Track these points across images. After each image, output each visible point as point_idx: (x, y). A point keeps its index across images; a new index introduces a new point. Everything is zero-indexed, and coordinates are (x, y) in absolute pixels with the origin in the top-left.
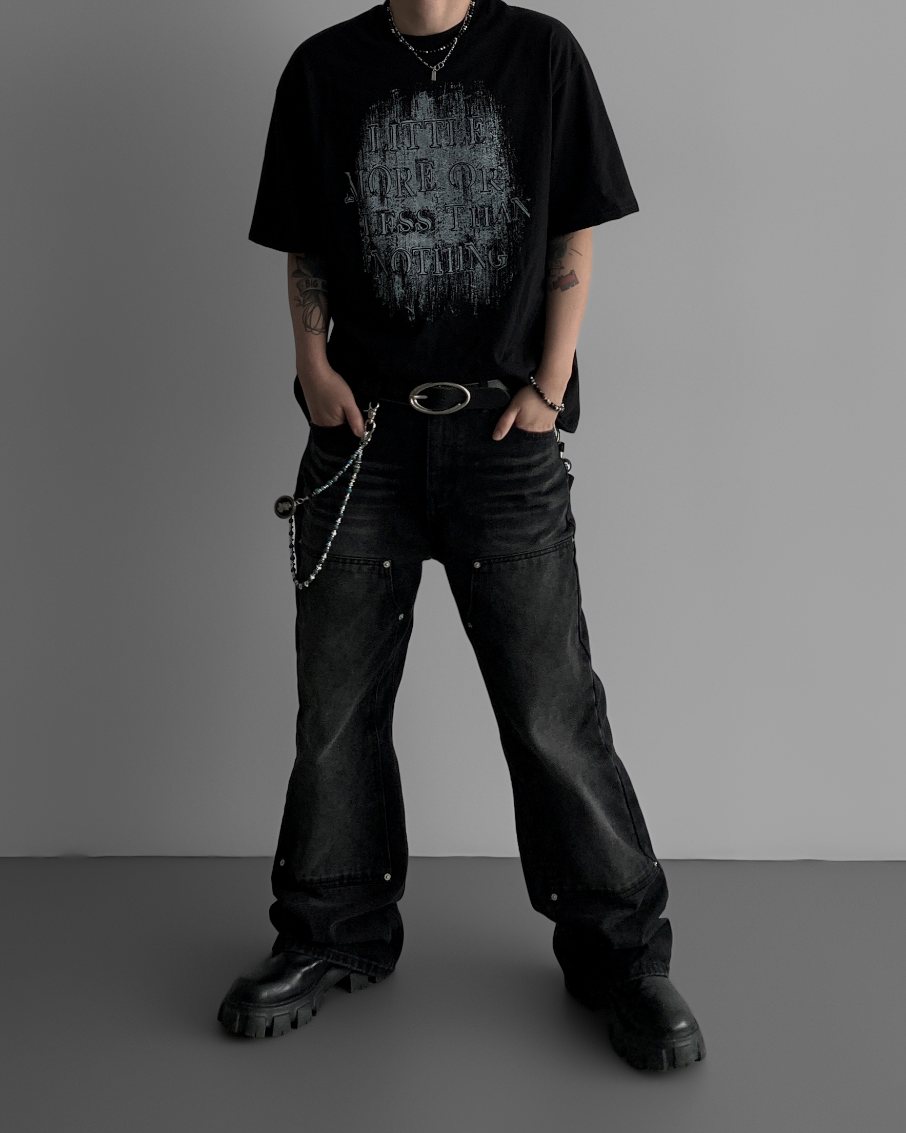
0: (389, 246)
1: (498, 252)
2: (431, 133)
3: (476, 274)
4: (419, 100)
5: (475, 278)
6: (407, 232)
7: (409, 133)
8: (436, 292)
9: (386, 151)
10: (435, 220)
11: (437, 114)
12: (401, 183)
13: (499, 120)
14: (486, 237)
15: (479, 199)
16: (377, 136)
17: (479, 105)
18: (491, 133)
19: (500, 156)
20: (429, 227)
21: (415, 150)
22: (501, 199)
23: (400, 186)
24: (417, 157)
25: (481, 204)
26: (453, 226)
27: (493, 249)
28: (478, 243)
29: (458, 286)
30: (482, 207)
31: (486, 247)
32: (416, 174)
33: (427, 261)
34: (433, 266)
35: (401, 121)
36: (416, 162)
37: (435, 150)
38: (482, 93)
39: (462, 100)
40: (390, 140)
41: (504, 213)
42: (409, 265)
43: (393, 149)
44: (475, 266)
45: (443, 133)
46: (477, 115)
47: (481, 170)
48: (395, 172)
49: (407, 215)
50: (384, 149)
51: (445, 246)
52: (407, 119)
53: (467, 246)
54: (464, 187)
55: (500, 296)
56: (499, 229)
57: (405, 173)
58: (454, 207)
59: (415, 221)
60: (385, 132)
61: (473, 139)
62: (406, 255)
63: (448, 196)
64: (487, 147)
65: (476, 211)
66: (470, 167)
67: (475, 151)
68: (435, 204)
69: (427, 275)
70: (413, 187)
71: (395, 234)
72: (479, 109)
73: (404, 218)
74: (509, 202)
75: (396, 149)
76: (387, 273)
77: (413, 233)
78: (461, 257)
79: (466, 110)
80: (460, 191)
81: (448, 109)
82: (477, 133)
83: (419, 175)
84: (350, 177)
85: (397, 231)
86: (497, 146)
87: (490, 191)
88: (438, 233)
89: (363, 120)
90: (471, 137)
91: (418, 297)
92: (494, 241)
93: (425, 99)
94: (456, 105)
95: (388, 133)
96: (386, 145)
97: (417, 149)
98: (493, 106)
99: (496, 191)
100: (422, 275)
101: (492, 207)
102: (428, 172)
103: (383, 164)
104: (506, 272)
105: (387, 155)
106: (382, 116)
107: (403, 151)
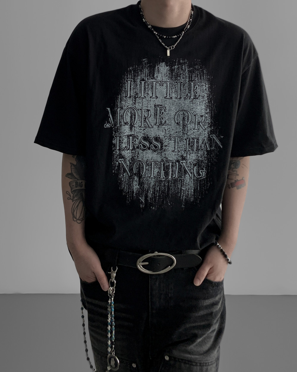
0: (132, 157)
1: (200, 168)
2: (166, 89)
3: (185, 181)
4: (160, 67)
5: (185, 183)
6: (145, 149)
7: (152, 88)
8: (159, 190)
9: (137, 97)
10: (163, 144)
11: (171, 77)
13: (208, 85)
14: (193, 157)
15: (192, 134)
16: (132, 88)
17: (198, 75)
18: (203, 93)
19: (207, 108)
20: (159, 148)
21: (155, 99)
22: (205, 135)
23: (143, 120)
24: (156, 103)
25: (192, 136)
26: (174, 149)
27: (197, 166)
28: (188, 161)
29: (174, 188)
30: (193, 139)
31: (192, 164)
32: (154, 114)
33: (156, 170)
34: (159, 173)
35: (148, 79)
36: (155, 106)
37: (168, 100)
38: (199, 67)
39: (187, 70)
40: (140, 91)
41: (205, 143)
42: (144, 171)
43: (141, 97)
44: (185, 175)
45: (174, 90)
46: (196, 81)
47: (195, 115)
48: (141, 111)
49: (146, 138)
50: (135, 96)
51: (168, 161)
52: (152, 79)
53: (182, 163)
54: (183, 125)
56: (202, 153)
57: (147, 113)
58: (175, 137)
59: (151, 143)
61: (192, 96)
62: (143, 164)
63: (173, 130)
64: (200, 101)
65: (189, 141)
66: (188, 113)
67: (192, 103)
68: (164, 134)
69: (155, 178)
70: (151, 122)
71: (137, 150)
72: (197, 77)
73: (144, 140)
74: (209, 137)
75: (144, 97)
76: (129, 174)
77: (149, 151)
78: (177, 169)
79: (189, 77)
80: (181, 127)
81: (178, 76)
82: (195, 92)
83: (156, 115)
84: (110, 111)
85: (139, 148)
87: (199, 129)
88: (164, 153)
89: (123, 76)
90: (191, 95)
91: (148, 192)
92: (198, 160)
93: (164, 67)
94: (183, 73)
95: (138, 86)
96: (137, 94)
97: (156, 98)
98: (206, 76)
99: (202, 129)
100: (152, 178)
101: (199, 139)
102: (161, 114)
103: (134, 106)
104: (205, 182)
105: (137, 100)
106: (136, 75)
107: (147, 99)
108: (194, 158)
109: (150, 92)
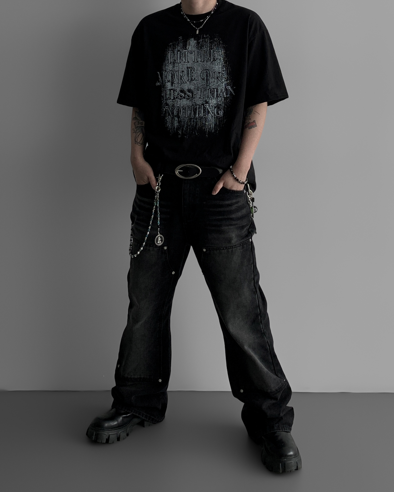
0: (173, 105)
1: (219, 109)
2: (194, 56)
3: (208, 118)
4: (190, 42)
5: (208, 120)
6: (182, 99)
7: (185, 56)
8: (190, 125)
10: (193, 94)
11: (198, 48)
12: (180, 77)
13: (224, 51)
14: (214, 102)
15: (213, 85)
16: (171, 57)
17: (216, 44)
18: (220, 57)
19: (223, 67)
20: (190, 97)
23: (180, 78)
24: (188, 66)
25: (213, 87)
26: (200, 97)
27: (217, 108)
28: (210, 104)
30: (214, 89)
31: (214, 107)
34: (191, 114)
35: (182, 50)
36: (187, 68)
37: (196, 63)
38: (217, 39)
39: (208, 42)
40: (177, 58)
41: (223, 92)
42: (181, 113)
43: (178, 62)
44: (208, 115)
45: (199, 56)
46: (214, 49)
47: (214, 72)
48: (178, 72)
49: (182, 91)
50: (174, 62)
51: (196, 105)
52: (185, 50)
53: (205, 105)
54: (207, 80)
55: (219, 129)
56: (221, 99)
57: (182, 73)
58: (202, 88)
59: (185, 94)
60: (175, 55)
61: (212, 59)
62: (181, 109)
63: (200, 83)
64: (218, 62)
65: (211, 90)
66: (210, 71)
67: (212, 64)
68: (194, 87)
69: (188, 117)
70: (185, 79)
71: (176, 99)
72: (216, 46)
73: (181, 92)
74: (226, 88)
75: (180, 62)
76: (172, 116)
77: (184, 99)
78: (202, 110)
79: (210, 46)
80: (205, 81)
81: (202, 46)
82: (214, 56)
83: (188, 74)
84: (159, 74)
85: (177, 98)
86: (222, 62)
87: (218, 82)
88: (194, 99)
89: (166, 49)
90: (211, 58)
91: (183, 127)
92: (218, 104)
93: (193, 41)
94: (206, 44)
95: (176, 55)
96: (175, 60)
97: (188, 63)
98: (222, 45)
99: (220, 82)
100: (186, 117)
101: (218, 89)
102: (192, 73)
103: (173, 69)
104: (222, 119)
105: (175, 65)
106: (174, 48)
107: (182, 63)
109: (184, 59)
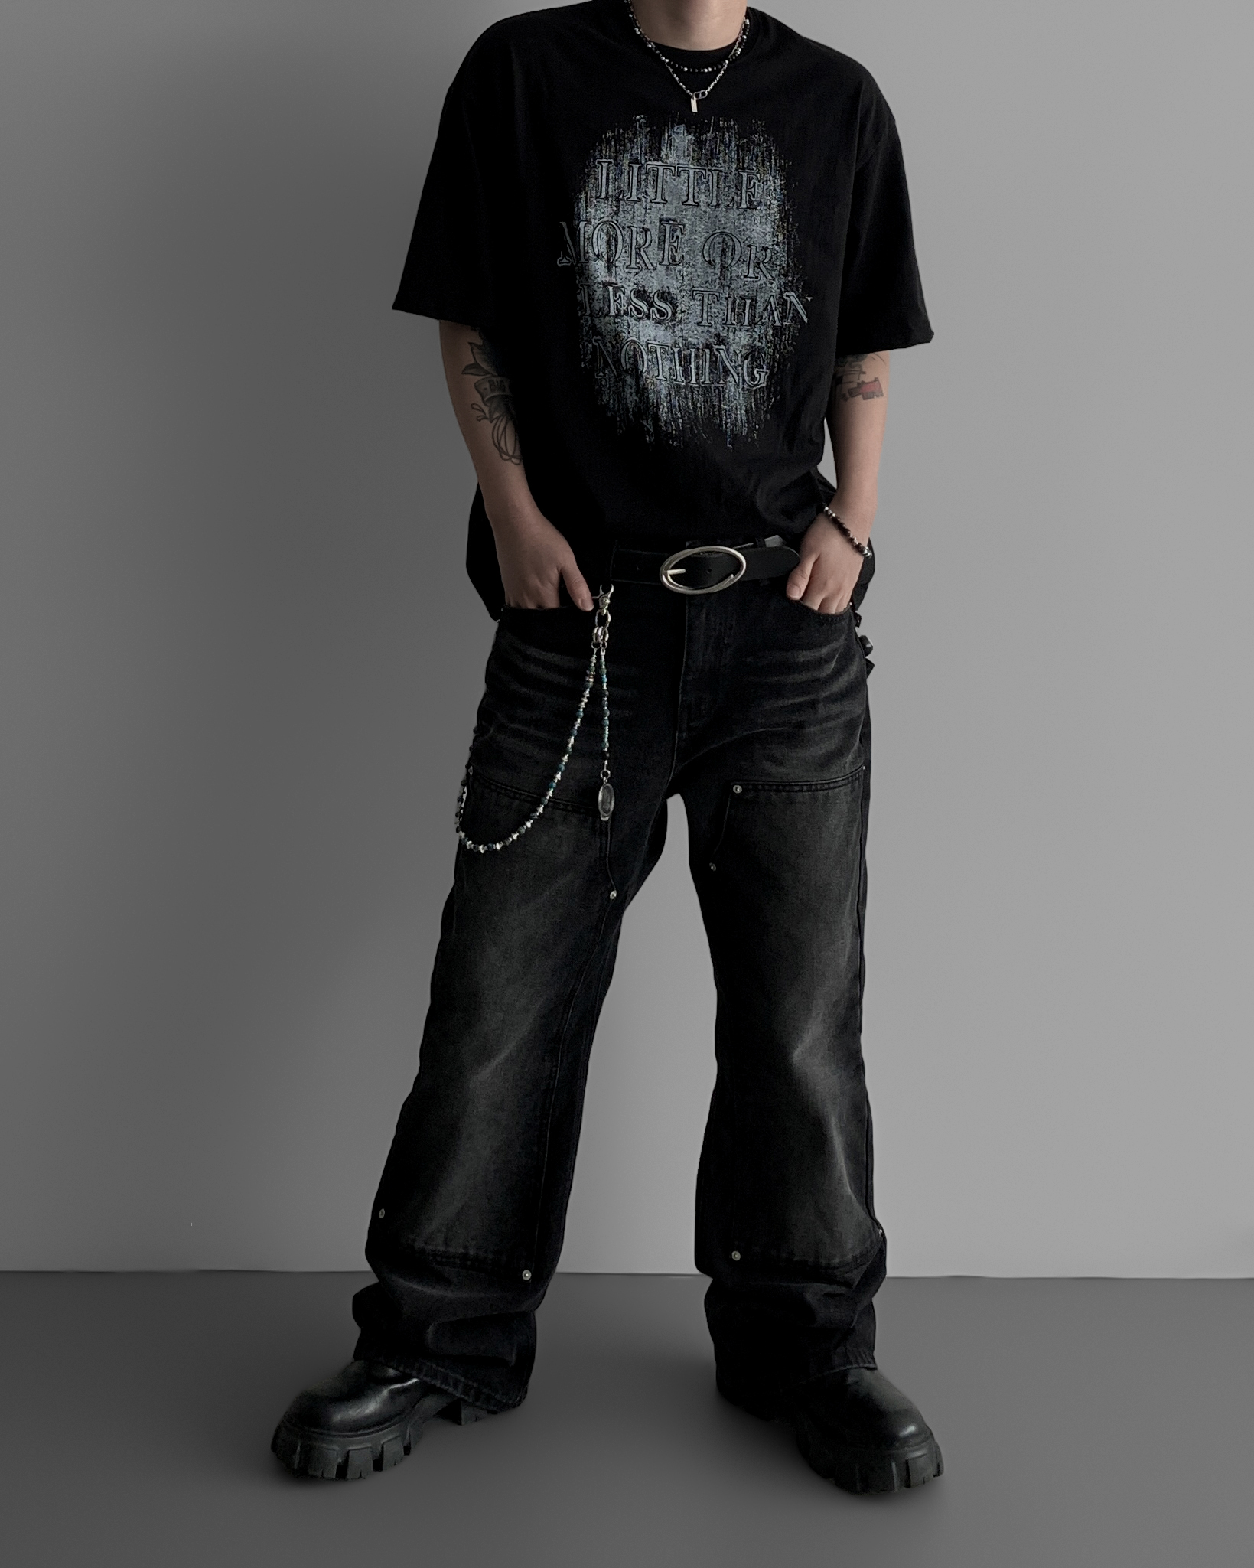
0: (617, 334)
1: (755, 363)
2: (686, 185)
4: (673, 136)
5: (726, 396)
6: (640, 318)
7: (655, 181)
8: (680, 407)
9: (622, 200)
10: (677, 307)
11: (698, 159)
12: (635, 248)
13: (781, 181)
14: (742, 340)
15: (741, 287)
16: (610, 178)
18: (769, 198)
19: (778, 231)
20: (667, 316)
21: (661, 206)
22: (771, 292)
23: (634, 252)
24: (663, 215)
25: (741, 293)
26: (700, 320)
27: (749, 359)
28: (731, 347)
29: (704, 405)
30: (743, 298)
31: (740, 355)
32: (659, 239)
33: (666, 363)
34: (673, 371)
35: (646, 161)
36: (660, 221)
37: (690, 209)
38: (762, 140)
39: (733, 144)
40: (629, 185)
41: (772, 310)
42: (645, 365)
43: (631, 199)
44: (725, 379)
45: (703, 187)
46: (753, 169)
47: (749, 246)
48: (630, 232)
49: (641, 294)
50: (618, 198)
51: (687, 345)
52: (655, 160)
53: (717, 350)
54: (722, 267)
55: (757, 427)
56: (762, 331)
57: (643, 235)
58: (704, 293)
60: (622, 173)
61: (743, 202)
62: (642, 349)
63: (698, 276)
64: (761, 215)
65: (734, 302)
66: (735, 239)
67: (745, 219)
68: (679, 285)
69: (667, 380)
70: (652, 256)
71: (625, 318)
72: (756, 161)
73: (636, 298)
74: (781, 297)
75: (635, 199)
76: (615, 371)
77: (647, 321)
78: (708, 364)
79: (738, 160)
80: (716, 271)
81: (713, 155)
82: (750, 194)
83: (661, 241)
84: (566, 230)
85: (628, 314)
86: (775, 216)
87: (757, 277)
88: (680, 326)
89: (591, 151)
90: (741, 200)
91: (657, 408)
92: (752, 347)
93: (682, 135)
94: (725, 150)
95: (626, 175)
96: (622, 192)
97: (664, 203)
98: (775, 160)
99: (766, 279)
100: (660, 380)
101: (756, 300)
102: (675, 239)
103: (615, 218)
104: (763, 394)
105: (621, 207)
106: (620, 150)
107: (644, 204)
108: (744, 341)
109: (650, 190)
